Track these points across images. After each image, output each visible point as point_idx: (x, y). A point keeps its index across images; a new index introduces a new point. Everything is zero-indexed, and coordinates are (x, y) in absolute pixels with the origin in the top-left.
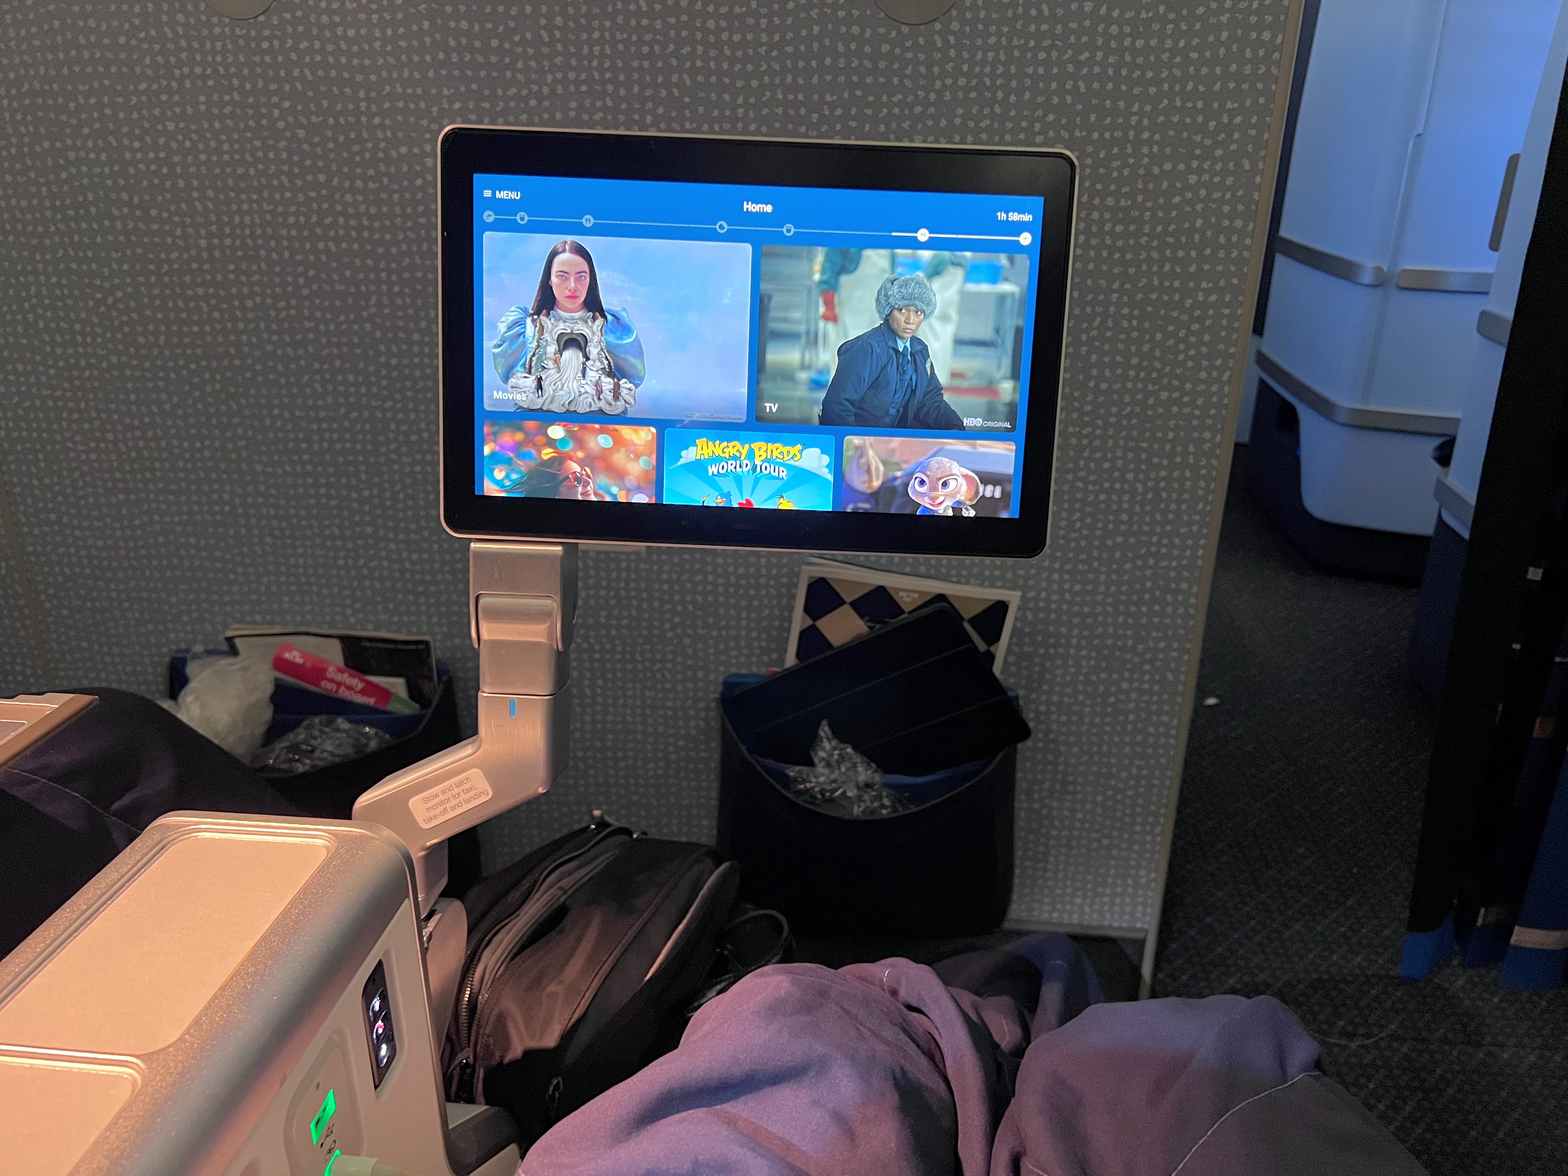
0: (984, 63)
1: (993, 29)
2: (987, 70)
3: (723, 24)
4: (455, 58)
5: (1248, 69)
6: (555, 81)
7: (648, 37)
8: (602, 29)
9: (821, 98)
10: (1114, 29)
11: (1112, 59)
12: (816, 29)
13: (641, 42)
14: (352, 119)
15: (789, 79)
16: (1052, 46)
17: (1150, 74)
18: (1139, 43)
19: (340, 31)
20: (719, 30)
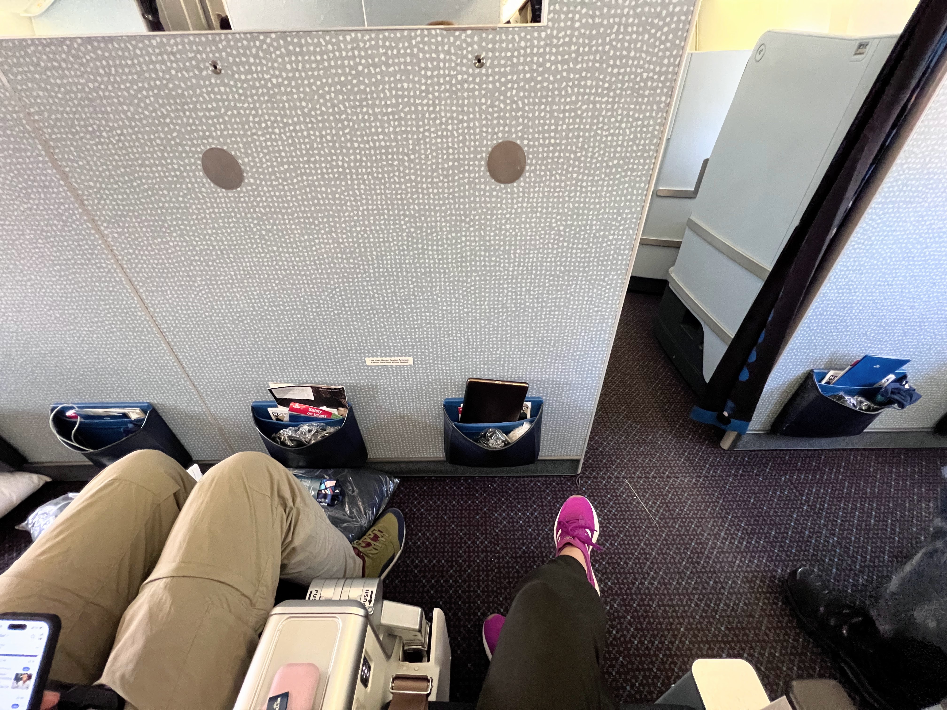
0: (533, 198)
1: (537, 185)
2: (535, 200)
3: (430, 186)
4: (322, 202)
5: (634, 198)
6: (364, 210)
7: (399, 192)
8: (380, 189)
9: (470, 213)
10: (584, 184)
11: (583, 195)
12: (467, 187)
13: (397, 194)
14: (283, 227)
15: (457, 206)
16: (560, 191)
17: (597, 200)
18: (594, 189)
19: (272, 193)
20: (428, 188)
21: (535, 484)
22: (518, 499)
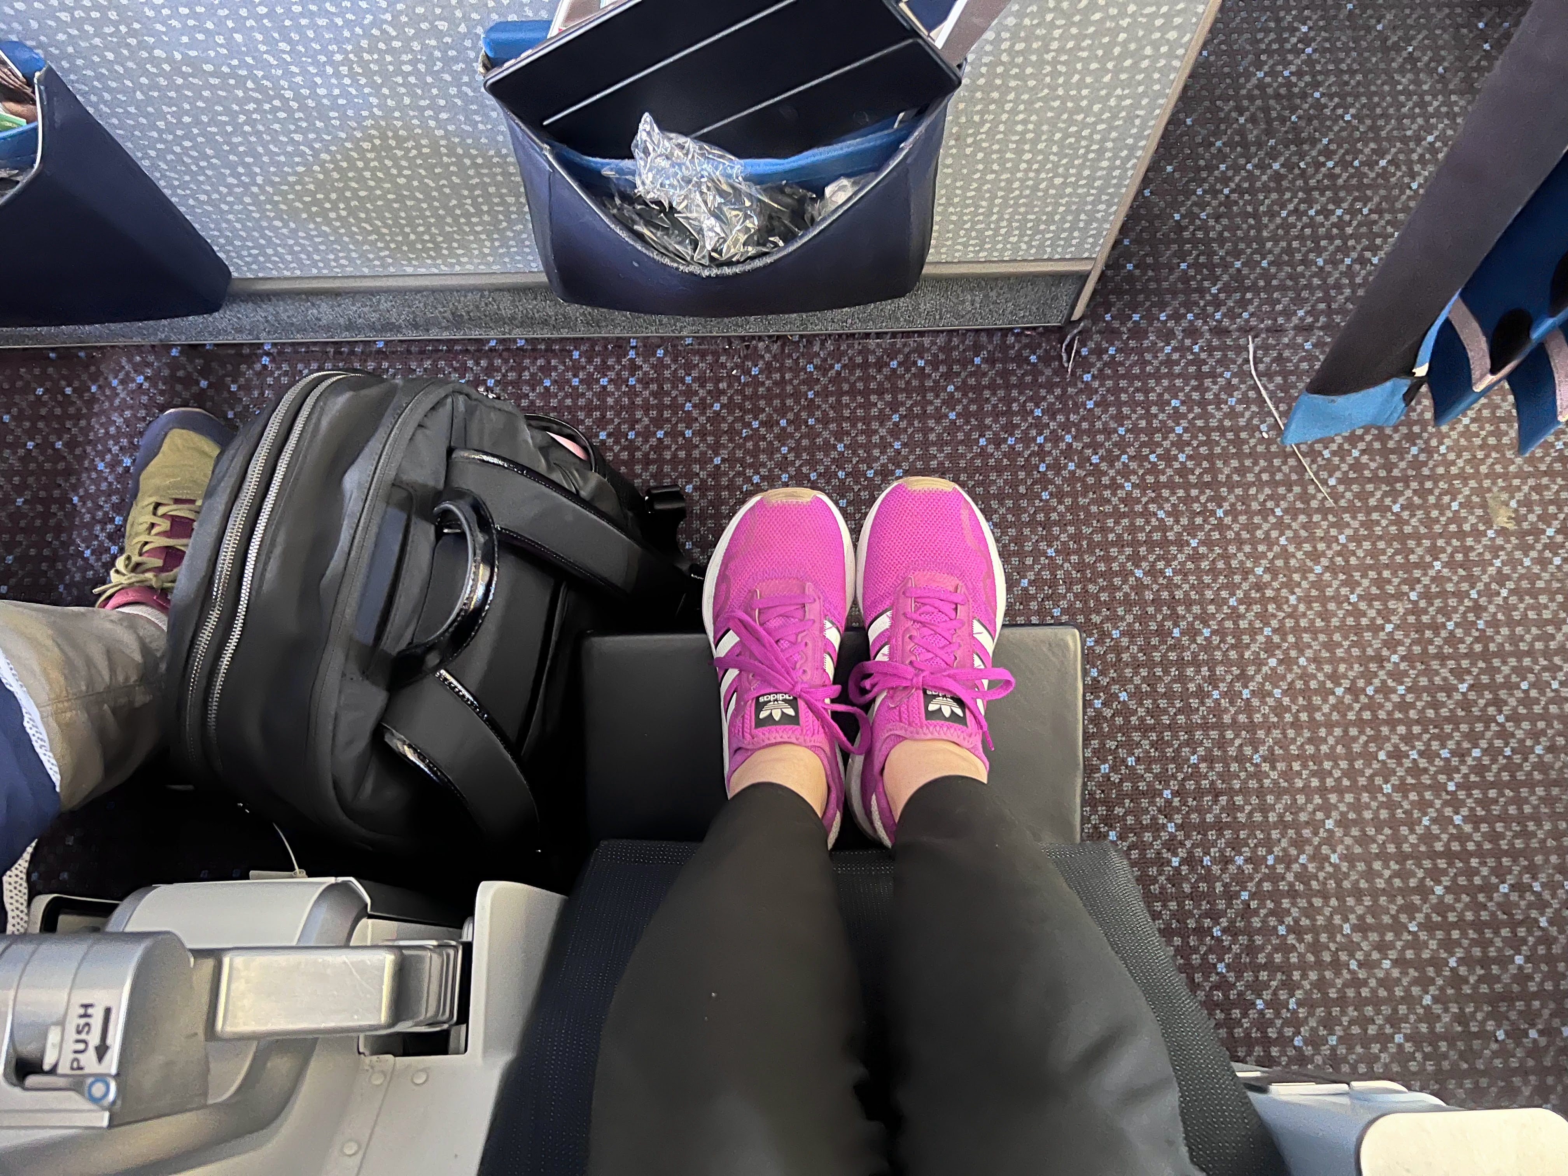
21: (907, 363)
22: (840, 419)
